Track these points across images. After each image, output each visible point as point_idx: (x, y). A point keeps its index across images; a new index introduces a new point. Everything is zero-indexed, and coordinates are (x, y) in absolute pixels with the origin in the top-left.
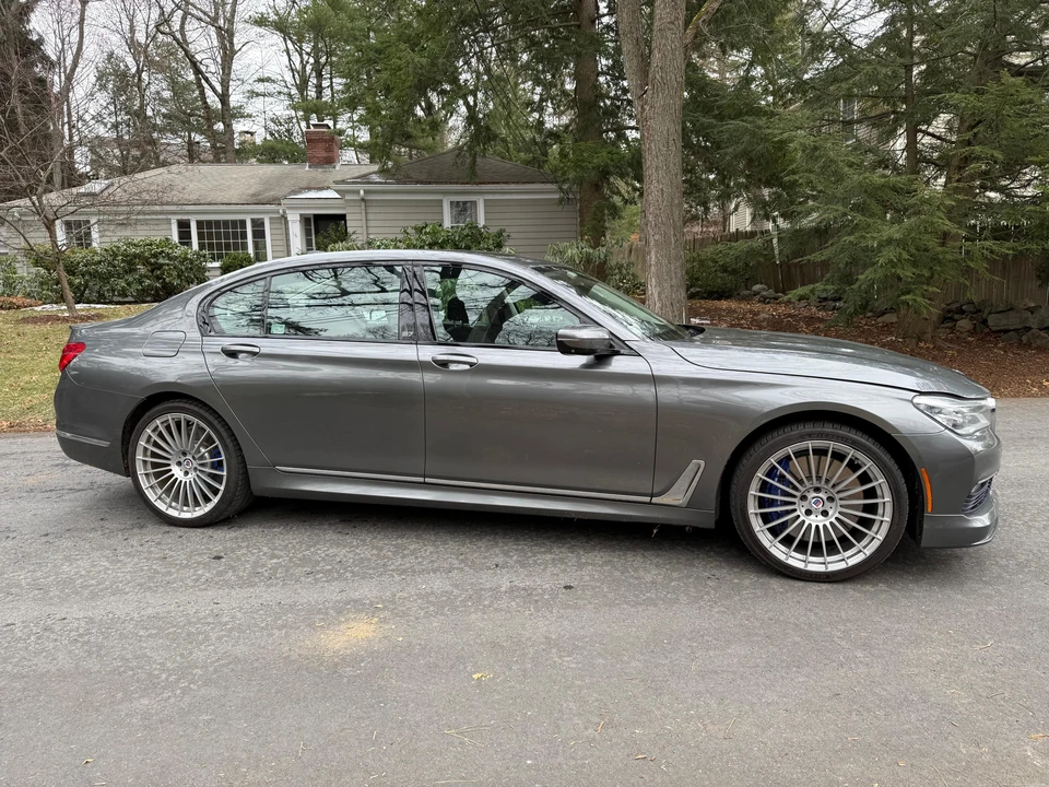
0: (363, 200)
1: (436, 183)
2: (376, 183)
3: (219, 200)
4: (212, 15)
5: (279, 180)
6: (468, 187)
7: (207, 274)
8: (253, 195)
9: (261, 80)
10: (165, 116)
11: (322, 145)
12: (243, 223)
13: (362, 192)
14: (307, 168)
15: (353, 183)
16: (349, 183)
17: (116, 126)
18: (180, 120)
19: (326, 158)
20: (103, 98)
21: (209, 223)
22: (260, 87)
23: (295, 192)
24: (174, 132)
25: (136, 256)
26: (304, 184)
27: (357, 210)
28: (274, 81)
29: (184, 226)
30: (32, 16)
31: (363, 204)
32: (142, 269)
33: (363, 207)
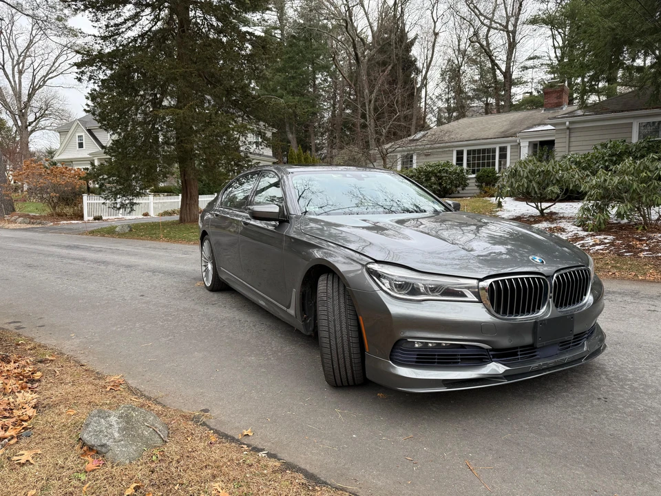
0: (568, 128)
1: (628, 111)
2: (579, 116)
3: (482, 137)
4: (505, 24)
5: (521, 121)
6: (648, 112)
7: (468, 181)
8: (503, 132)
9: (530, 59)
10: (474, 90)
11: (554, 95)
12: (494, 151)
13: (567, 123)
14: (543, 112)
15: (562, 118)
16: (559, 118)
17: (447, 100)
18: (482, 91)
19: (556, 103)
20: (443, 85)
21: (474, 151)
22: (530, 63)
23: (529, 128)
24: (479, 99)
25: (430, 172)
26: (538, 122)
27: (563, 136)
28: (539, 58)
29: (460, 153)
30: (413, 48)
31: (568, 131)
32: (433, 179)
33: (568, 133)
